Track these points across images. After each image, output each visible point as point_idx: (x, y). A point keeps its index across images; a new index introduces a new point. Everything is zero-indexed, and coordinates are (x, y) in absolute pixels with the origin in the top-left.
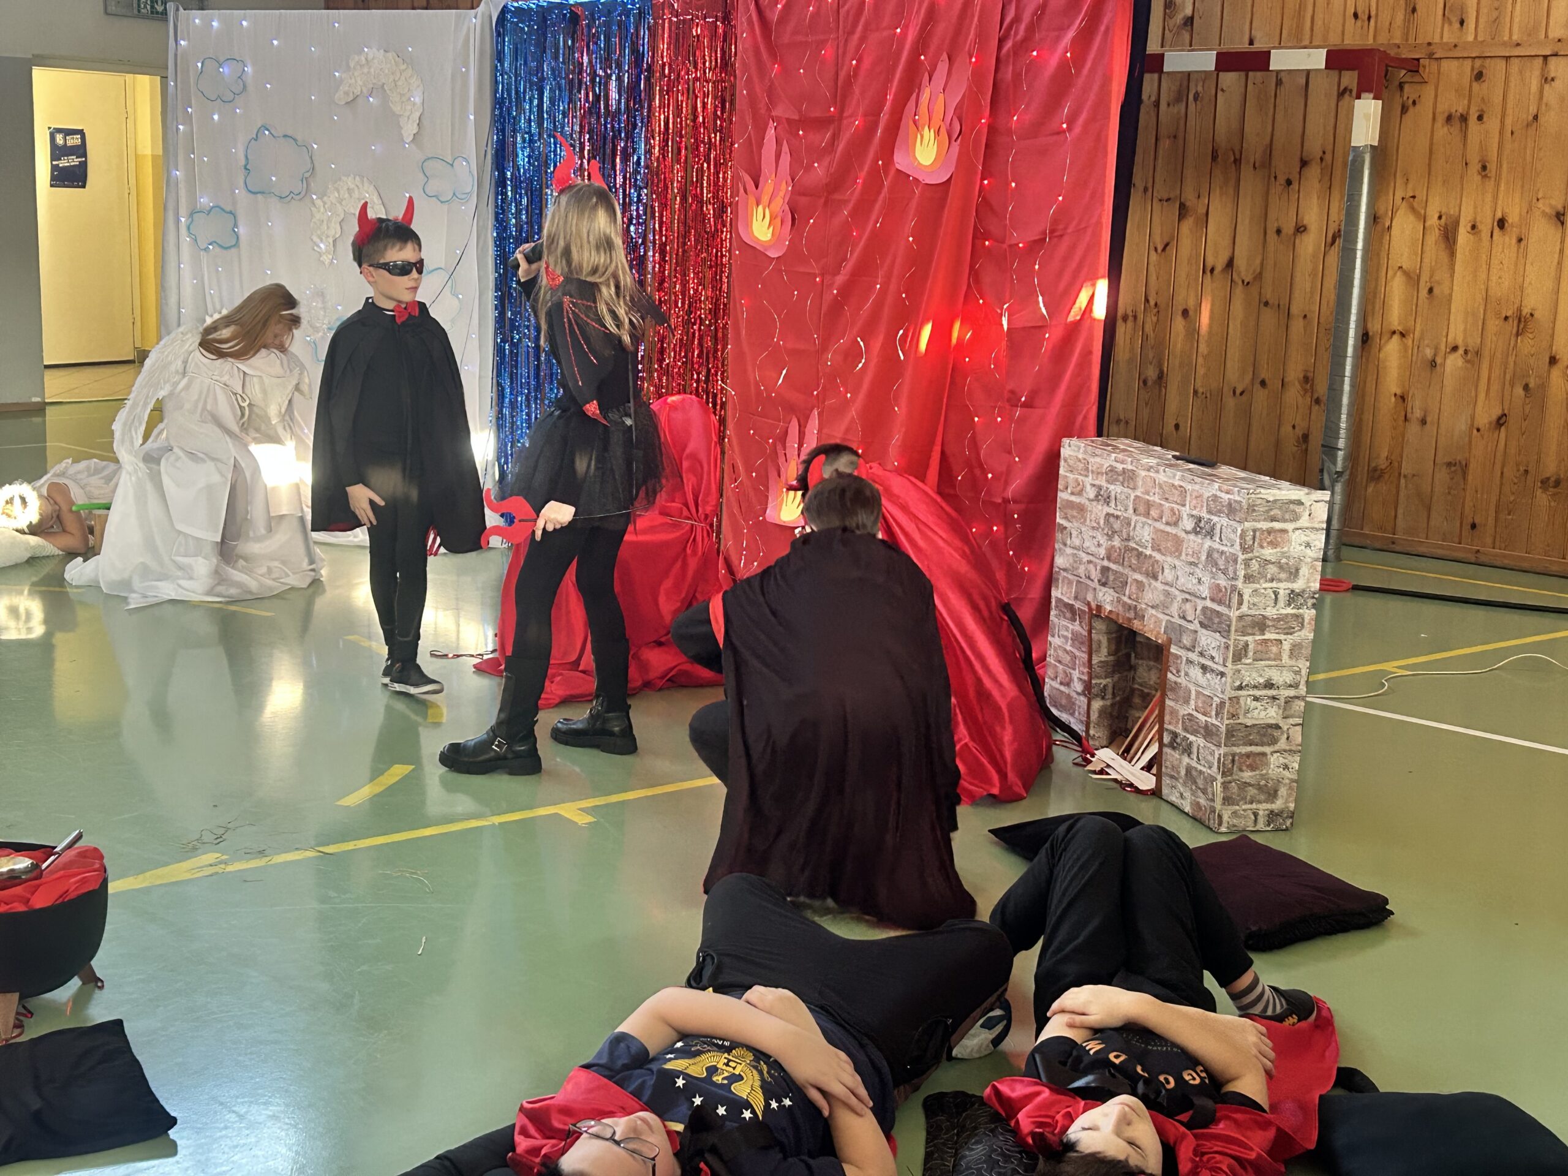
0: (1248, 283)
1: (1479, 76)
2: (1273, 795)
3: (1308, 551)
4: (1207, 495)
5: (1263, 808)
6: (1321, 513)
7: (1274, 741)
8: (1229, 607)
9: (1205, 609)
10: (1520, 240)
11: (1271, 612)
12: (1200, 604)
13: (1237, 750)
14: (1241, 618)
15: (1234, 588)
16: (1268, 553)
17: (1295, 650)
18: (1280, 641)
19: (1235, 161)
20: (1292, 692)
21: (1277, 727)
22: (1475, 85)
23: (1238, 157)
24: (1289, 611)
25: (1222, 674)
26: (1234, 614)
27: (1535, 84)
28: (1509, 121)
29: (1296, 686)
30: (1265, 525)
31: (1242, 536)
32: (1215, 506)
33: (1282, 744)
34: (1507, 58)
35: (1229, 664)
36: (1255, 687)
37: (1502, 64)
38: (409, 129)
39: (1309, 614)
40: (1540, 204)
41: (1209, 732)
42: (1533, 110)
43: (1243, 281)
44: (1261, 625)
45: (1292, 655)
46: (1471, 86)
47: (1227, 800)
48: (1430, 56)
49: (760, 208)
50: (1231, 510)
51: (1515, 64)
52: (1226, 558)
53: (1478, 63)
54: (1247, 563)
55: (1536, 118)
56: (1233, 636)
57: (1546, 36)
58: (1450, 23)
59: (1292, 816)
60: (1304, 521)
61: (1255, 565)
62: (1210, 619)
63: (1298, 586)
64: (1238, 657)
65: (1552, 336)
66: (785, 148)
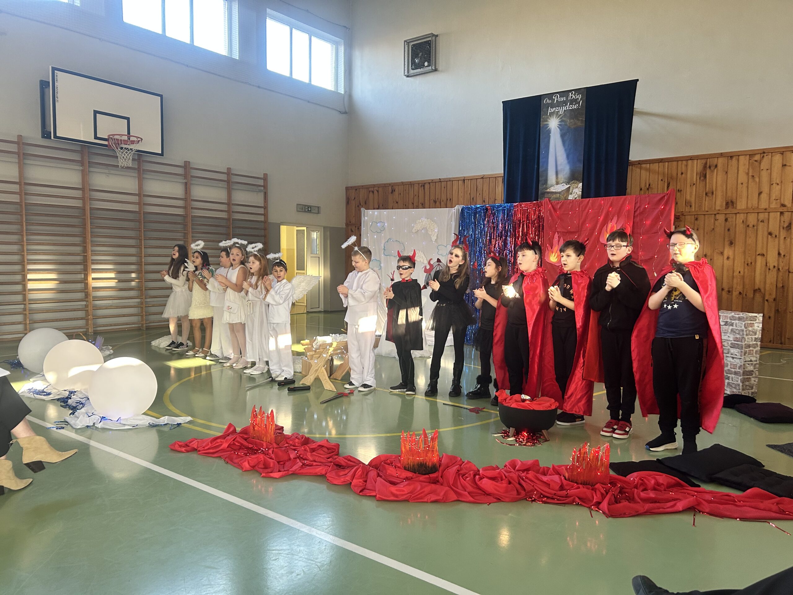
1: (697, 219)
2: (752, 388)
3: (758, 328)
4: (729, 316)
5: (750, 391)
6: (761, 319)
7: (752, 375)
8: (741, 342)
9: (732, 344)
10: (711, 260)
11: (751, 343)
12: (730, 342)
13: (745, 377)
14: (745, 344)
15: (743, 337)
16: (750, 329)
17: (756, 351)
18: (753, 350)
20: (755, 363)
21: (753, 371)
22: (696, 222)
24: (755, 343)
25: (740, 359)
26: (743, 344)
27: (713, 220)
28: (706, 230)
29: (756, 361)
30: (749, 322)
31: (745, 325)
32: (733, 318)
33: (754, 375)
34: (704, 215)
35: (743, 356)
36: (748, 361)
37: (703, 216)
38: (434, 238)
39: (759, 343)
40: (716, 251)
41: (736, 373)
42: (712, 227)
44: (749, 346)
45: (756, 354)
46: (694, 222)
47: (743, 390)
48: (683, 215)
49: (554, 254)
50: (740, 319)
51: (706, 216)
52: (739, 331)
53: (696, 216)
54: (746, 331)
55: (713, 229)
56: (744, 349)
57: (715, 209)
58: (687, 206)
59: (756, 393)
60: (757, 321)
61: (748, 332)
62: (734, 346)
63: (756, 336)
64: (745, 355)
65: (722, 283)
66: (562, 239)
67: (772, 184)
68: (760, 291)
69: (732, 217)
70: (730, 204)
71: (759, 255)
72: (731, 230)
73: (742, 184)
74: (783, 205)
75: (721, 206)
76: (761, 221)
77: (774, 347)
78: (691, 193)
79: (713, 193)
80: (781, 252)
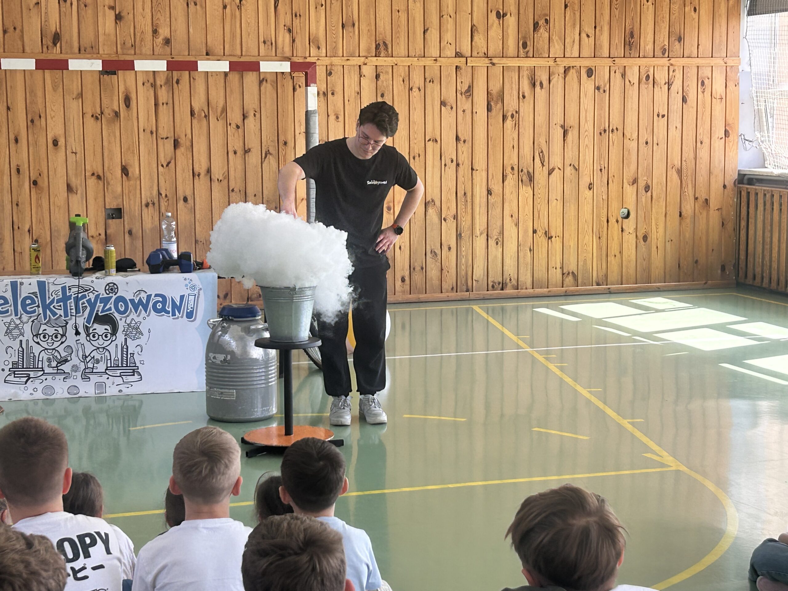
0: (221, 181)
1: (331, 74)
19: (205, 116)
22: (329, 78)
23: (207, 114)
27: (356, 78)
28: (346, 96)
34: (343, 66)
37: (342, 68)
43: (218, 180)
51: (347, 69)
53: (329, 67)
57: (359, 56)
58: (314, 48)
67: (442, 16)
68: (434, 204)
69: (387, 73)
70: (382, 47)
71: (429, 140)
72: (385, 95)
73: (398, 11)
74: (458, 55)
75: (368, 50)
76: (430, 82)
77: (459, 298)
78: (318, 22)
79: (354, 25)
80: (460, 135)
